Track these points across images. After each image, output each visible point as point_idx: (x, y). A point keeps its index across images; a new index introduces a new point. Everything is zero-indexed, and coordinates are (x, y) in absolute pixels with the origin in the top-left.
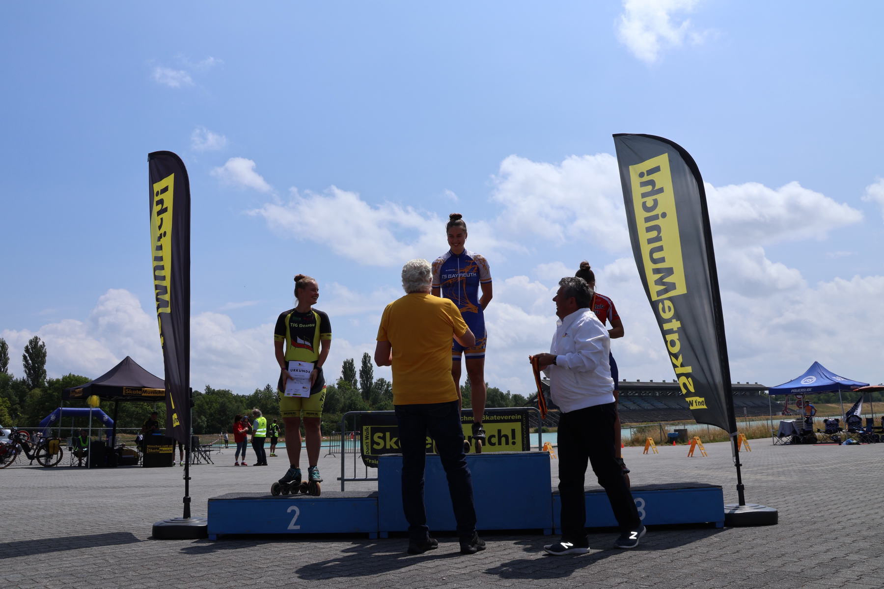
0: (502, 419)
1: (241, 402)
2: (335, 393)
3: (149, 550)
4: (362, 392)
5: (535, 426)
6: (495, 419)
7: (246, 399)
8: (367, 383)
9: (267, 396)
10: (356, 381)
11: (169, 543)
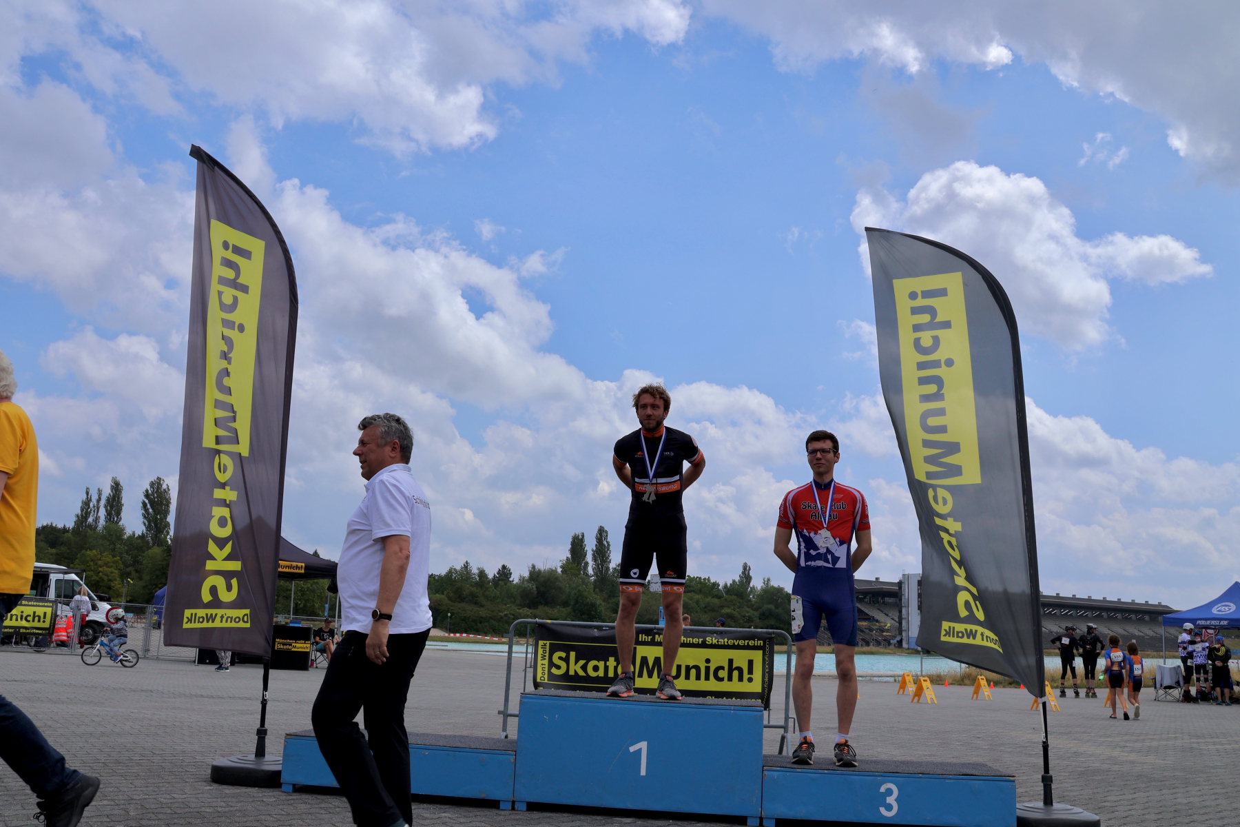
0: (736, 644)
2: (557, 578)
3: (194, 800)
4: (595, 581)
6: (726, 644)
8: (602, 568)
9: (465, 578)
10: (587, 564)
11: (227, 791)
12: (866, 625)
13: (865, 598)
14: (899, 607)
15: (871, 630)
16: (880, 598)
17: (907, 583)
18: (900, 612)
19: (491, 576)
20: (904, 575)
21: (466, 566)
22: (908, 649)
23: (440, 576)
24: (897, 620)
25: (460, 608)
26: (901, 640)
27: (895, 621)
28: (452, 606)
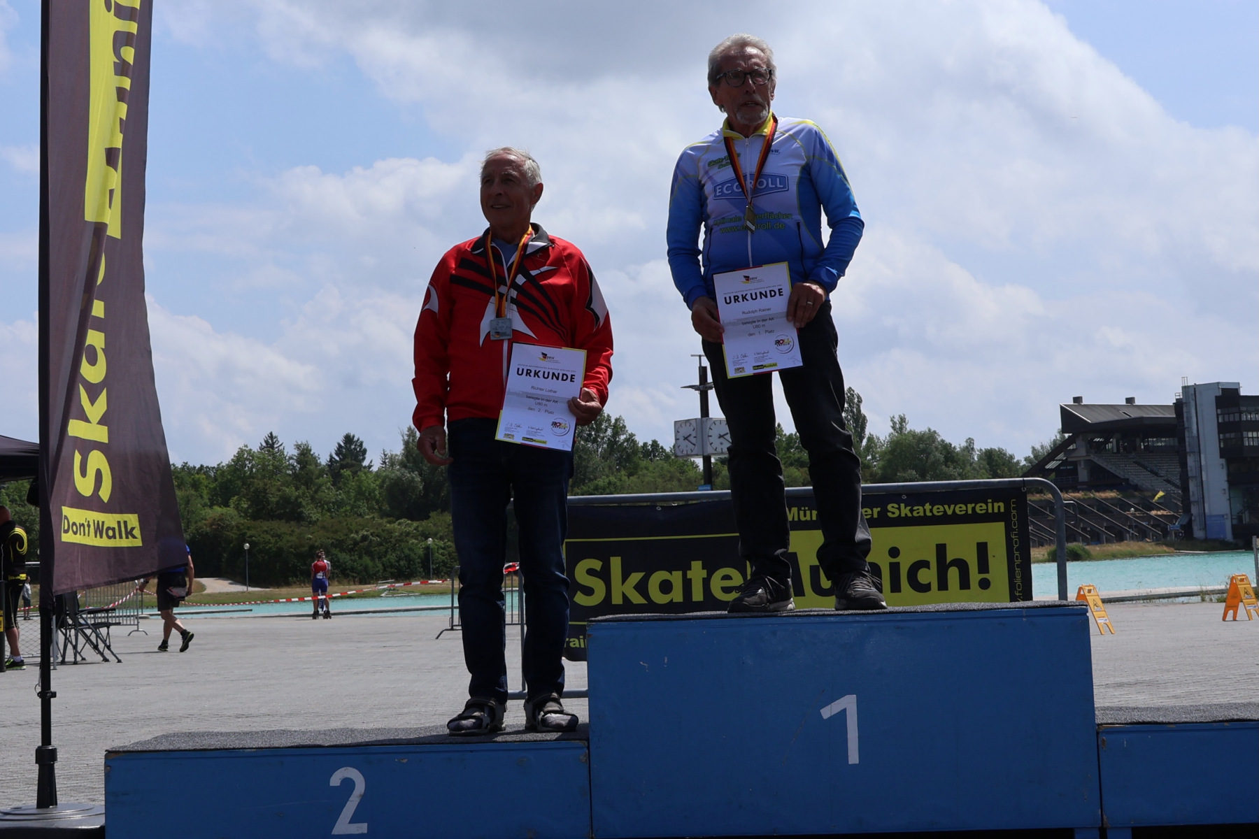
1: (196, 485)
5: (1050, 542)
7: (208, 477)
9: (271, 468)
12: (1112, 499)
13: (1107, 441)
14: (1180, 454)
15: (1126, 507)
16: (1138, 440)
17: (1193, 403)
18: (1184, 465)
19: (324, 460)
20: (1185, 388)
21: (271, 442)
22: (1206, 540)
23: (218, 469)
24: (1178, 482)
25: (266, 532)
26: (1190, 523)
27: (1174, 484)
28: (248, 528)
